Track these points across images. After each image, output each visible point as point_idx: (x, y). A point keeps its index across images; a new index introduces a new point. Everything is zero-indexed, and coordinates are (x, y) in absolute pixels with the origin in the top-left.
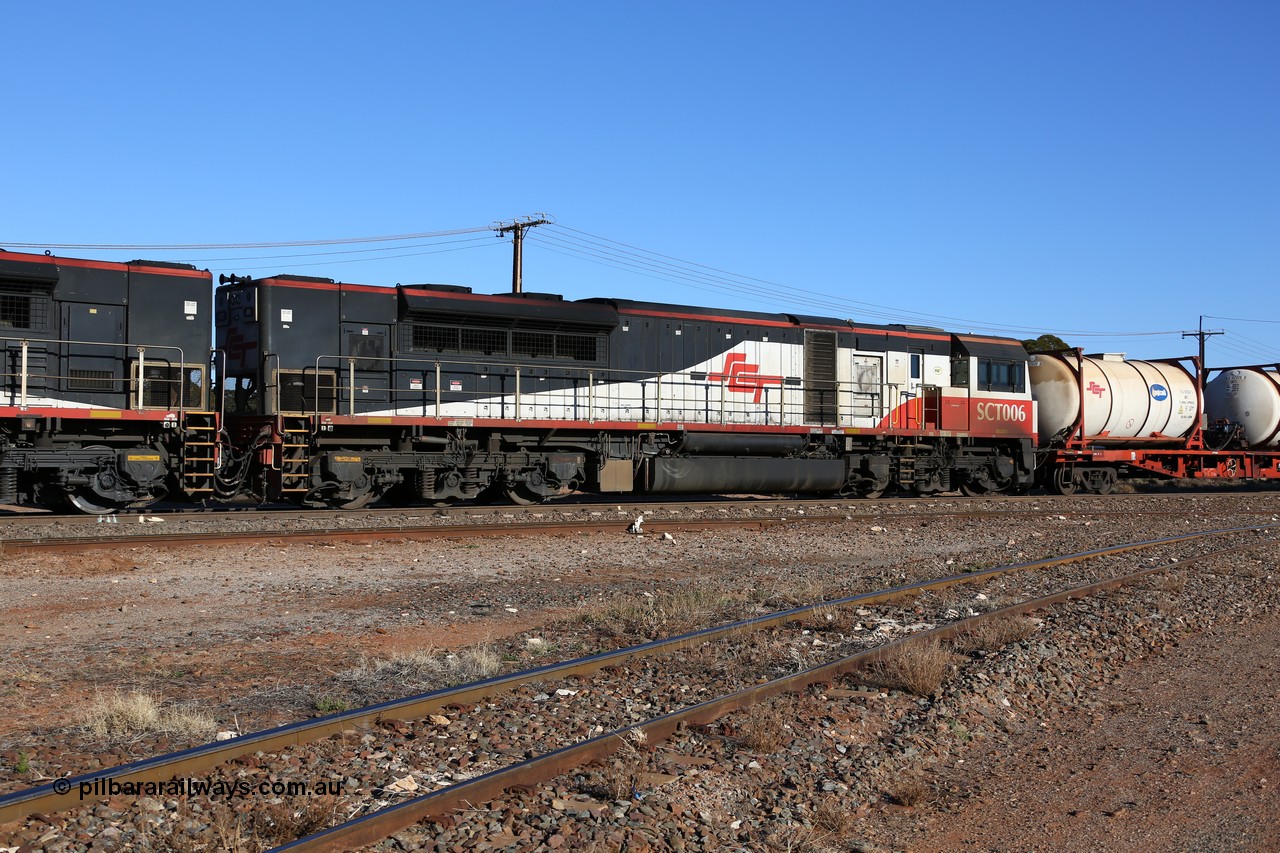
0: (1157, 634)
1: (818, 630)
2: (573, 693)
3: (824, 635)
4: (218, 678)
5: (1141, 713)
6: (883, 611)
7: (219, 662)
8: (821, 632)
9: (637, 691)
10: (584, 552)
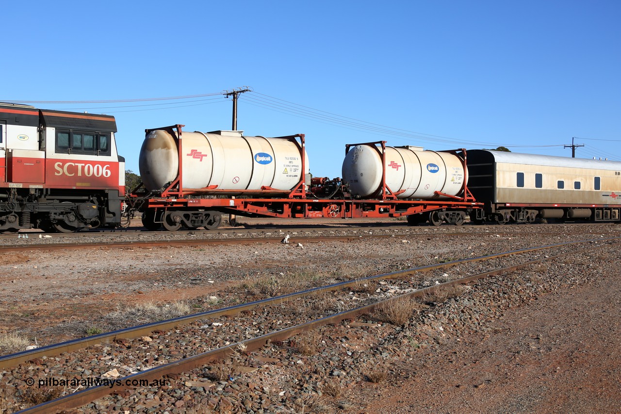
0: (528, 294)
1: (357, 292)
2: (221, 325)
3: (360, 295)
4: (47, 317)
5: (509, 333)
6: (393, 282)
7: (52, 308)
8: (359, 293)
9: (254, 323)
10: (256, 252)
